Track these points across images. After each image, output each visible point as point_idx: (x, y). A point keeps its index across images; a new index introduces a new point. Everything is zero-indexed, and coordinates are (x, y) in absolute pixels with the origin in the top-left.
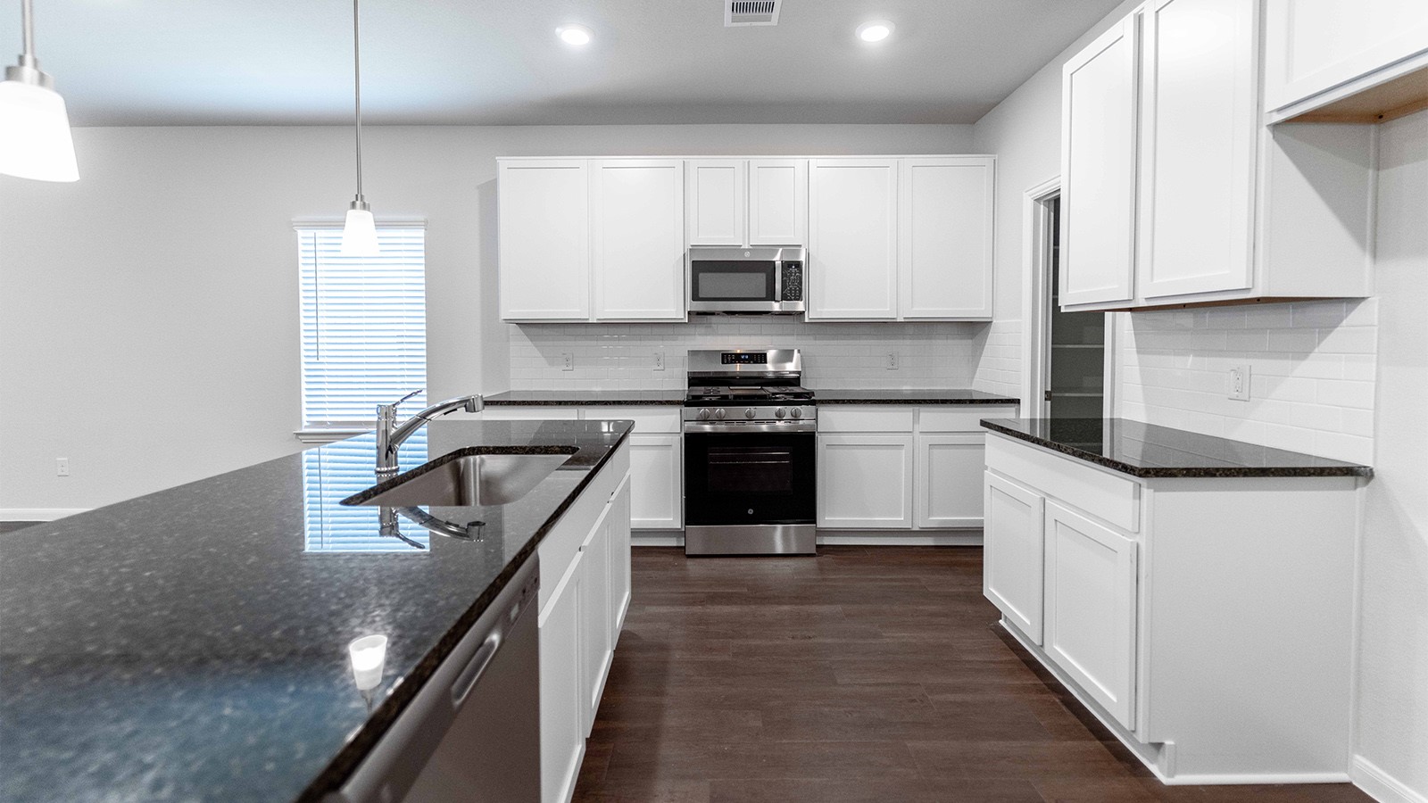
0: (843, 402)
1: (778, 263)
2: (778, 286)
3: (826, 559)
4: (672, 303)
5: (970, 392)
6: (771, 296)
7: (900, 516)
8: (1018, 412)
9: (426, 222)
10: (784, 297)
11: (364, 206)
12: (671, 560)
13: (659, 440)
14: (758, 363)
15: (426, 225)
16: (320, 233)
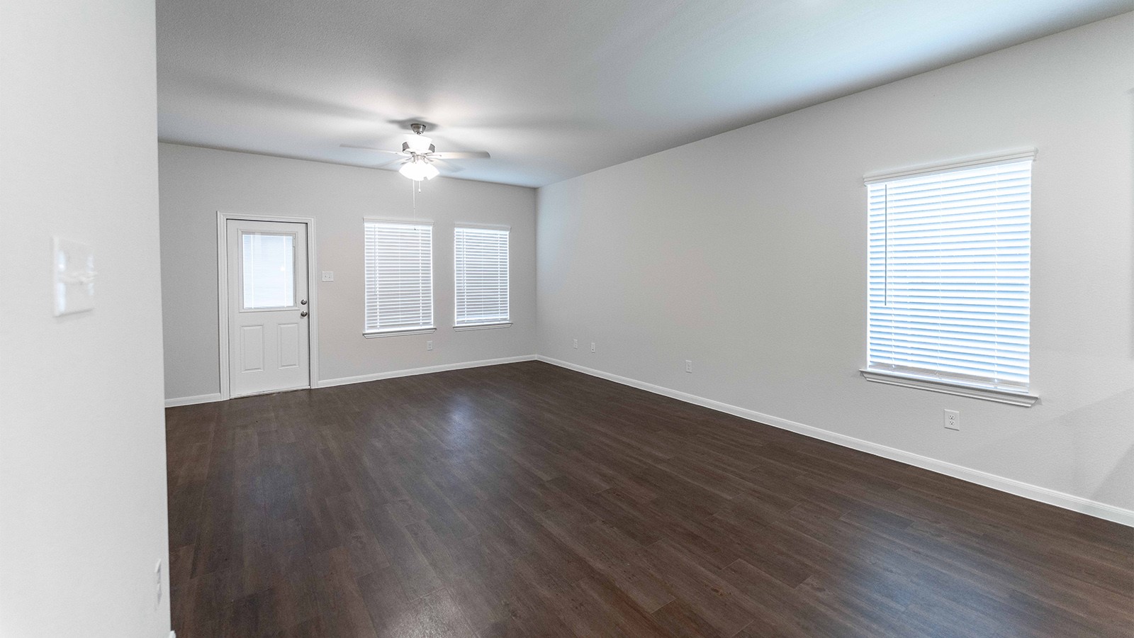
9: (1036, 151)
16: (892, 184)
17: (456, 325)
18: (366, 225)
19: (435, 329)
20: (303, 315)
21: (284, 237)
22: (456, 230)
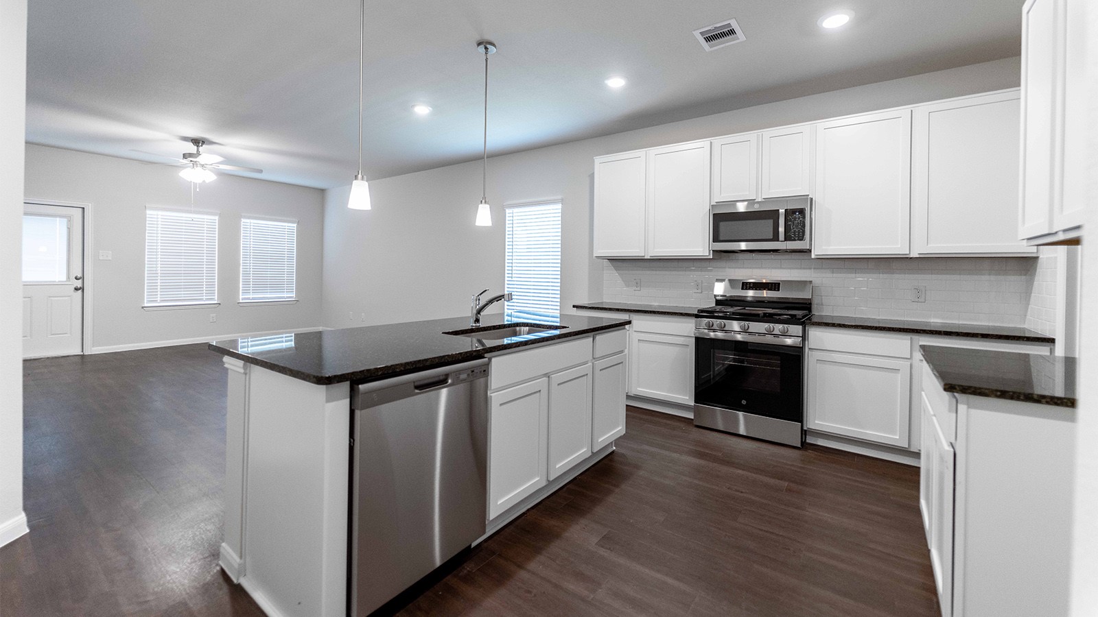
0: (833, 325)
1: (782, 211)
2: (781, 229)
3: (810, 453)
4: (699, 244)
5: (1024, 330)
6: (776, 238)
7: (895, 434)
8: (1052, 351)
9: (562, 200)
10: (787, 238)
11: (485, 202)
12: (682, 426)
13: (680, 340)
14: (771, 290)
15: (562, 201)
16: (516, 210)
17: (241, 301)
18: (148, 212)
19: (219, 304)
20: (76, 289)
21: (58, 219)
22: (243, 220)
